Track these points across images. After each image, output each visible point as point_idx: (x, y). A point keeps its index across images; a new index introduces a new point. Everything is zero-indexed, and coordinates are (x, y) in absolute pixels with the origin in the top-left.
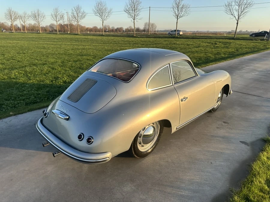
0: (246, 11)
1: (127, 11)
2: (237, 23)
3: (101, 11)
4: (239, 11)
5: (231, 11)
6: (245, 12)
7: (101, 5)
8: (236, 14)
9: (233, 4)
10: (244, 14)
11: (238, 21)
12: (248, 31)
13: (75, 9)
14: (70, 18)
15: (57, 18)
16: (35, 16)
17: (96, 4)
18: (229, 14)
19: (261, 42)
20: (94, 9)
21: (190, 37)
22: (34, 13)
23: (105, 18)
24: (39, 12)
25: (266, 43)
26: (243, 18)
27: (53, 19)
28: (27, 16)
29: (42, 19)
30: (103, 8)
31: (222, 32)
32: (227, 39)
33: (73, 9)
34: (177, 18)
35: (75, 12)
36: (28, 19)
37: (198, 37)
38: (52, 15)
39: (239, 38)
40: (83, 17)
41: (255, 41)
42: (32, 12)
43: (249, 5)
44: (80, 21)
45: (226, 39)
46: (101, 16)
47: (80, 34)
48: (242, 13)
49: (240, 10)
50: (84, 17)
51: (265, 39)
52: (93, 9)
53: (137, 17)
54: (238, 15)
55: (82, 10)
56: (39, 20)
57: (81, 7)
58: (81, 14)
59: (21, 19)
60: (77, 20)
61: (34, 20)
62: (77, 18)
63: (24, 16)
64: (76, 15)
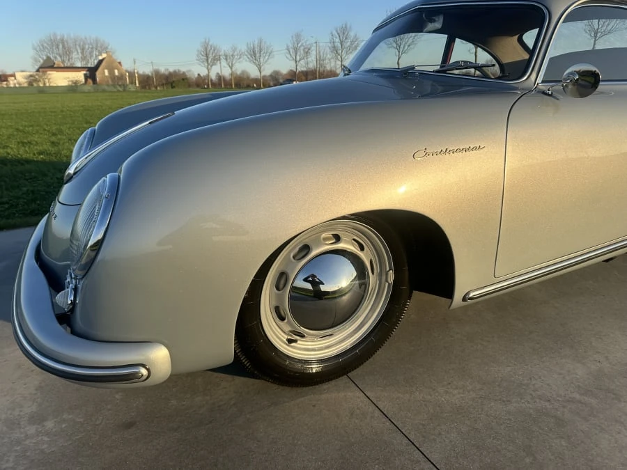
13: (337, 31)
14: (322, 55)
15: (299, 54)
16: (255, 54)
22: (252, 46)
23: (406, 48)
24: (263, 44)
27: (289, 56)
28: (237, 55)
29: (267, 57)
33: (335, 33)
34: (596, 37)
35: (338, 40)
38: (288, 49)
40: (353, 47)
42: (247, 44)
44: (346, 57)
50: (356, 48)
55: (352, 34)
56: (262, 60)
57: (350, 27)
58: (349, 44)
59: (226, 59)
60: (339, 57)
61: (250, 61)
62: (340, 51)
63: (231, 54)
64: (340, 45)
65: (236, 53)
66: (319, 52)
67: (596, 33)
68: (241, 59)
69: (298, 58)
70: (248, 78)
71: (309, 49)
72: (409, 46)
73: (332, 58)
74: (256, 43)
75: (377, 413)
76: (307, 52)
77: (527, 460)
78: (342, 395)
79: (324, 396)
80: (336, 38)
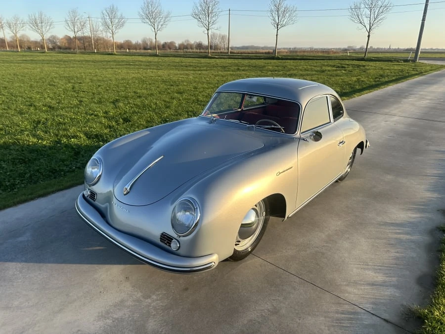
0: (381, 17)
1: (196, 16)
2: (369, 36)
3: (151, 16)
4: (371, 17)
5: (359, 18)
6: (379, 19)
7: (152, 5)
8: (366, 21)
9: (363, 6)
10: (378, 21)
11: (369, 33)
12: (373, 47)
13: (106, 11)
14: (95, 27)
15: (76, 26)
16: (36, 24)
17: (143, 5)
18: (356, 22)
19: (405, 63)
20: (141, 13)
21: (298, 58)
22: (33, 17)
23: (160, 26)
24: (43, 16)
25: (413, 65)
26: (377, 28)
27: (68, 28)
28: (20, 24)
29: (48, 28)
30: (156, 11)
31: (334, 49)
32: (356, 60)
33: (104, 12)
34: (278, 28)
35: (108, 17)
36: (22, 29)
37: (311, 58)
38: (66, 21)
39: (372, 59)
40: (121, 24)
41: (397, 63)
42: (29, 15)
43: (386, 8)
44: (116, 31)
45: (353, 60)
46: (153, 25)
47: (116, 53)
48: (376, 21)
49: (372, 15)
50: (123, 25)
51: (410, 60)
52: (139, 13)
53: (213, 26)
54: (370, 23)
55: (119, 14)
56: (44, 30)
57: (117, 8)
58: (117, 21)
59: (10, 27)
60: (110, 31)
61: (33, 30)
62: (111, 27)
63: (15, 22)
64: (110, 22)
65: (18, 22)
66: (92, 25)
67: (278, 25)
68: (24, 27)
69: (76, 30)
70: (28, 41)
71: (85, 23)
72: (162, 25)
73: (103, 29)
74: (37, 16)
75: (269, 264)
76: (83, 26)
77: (318, 267)
78: (253, 260)
79: (248, 262)
80: (107, 16)
